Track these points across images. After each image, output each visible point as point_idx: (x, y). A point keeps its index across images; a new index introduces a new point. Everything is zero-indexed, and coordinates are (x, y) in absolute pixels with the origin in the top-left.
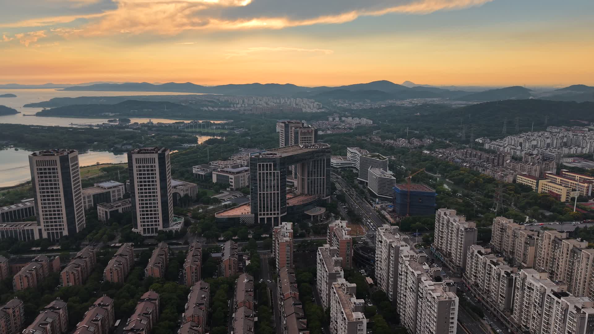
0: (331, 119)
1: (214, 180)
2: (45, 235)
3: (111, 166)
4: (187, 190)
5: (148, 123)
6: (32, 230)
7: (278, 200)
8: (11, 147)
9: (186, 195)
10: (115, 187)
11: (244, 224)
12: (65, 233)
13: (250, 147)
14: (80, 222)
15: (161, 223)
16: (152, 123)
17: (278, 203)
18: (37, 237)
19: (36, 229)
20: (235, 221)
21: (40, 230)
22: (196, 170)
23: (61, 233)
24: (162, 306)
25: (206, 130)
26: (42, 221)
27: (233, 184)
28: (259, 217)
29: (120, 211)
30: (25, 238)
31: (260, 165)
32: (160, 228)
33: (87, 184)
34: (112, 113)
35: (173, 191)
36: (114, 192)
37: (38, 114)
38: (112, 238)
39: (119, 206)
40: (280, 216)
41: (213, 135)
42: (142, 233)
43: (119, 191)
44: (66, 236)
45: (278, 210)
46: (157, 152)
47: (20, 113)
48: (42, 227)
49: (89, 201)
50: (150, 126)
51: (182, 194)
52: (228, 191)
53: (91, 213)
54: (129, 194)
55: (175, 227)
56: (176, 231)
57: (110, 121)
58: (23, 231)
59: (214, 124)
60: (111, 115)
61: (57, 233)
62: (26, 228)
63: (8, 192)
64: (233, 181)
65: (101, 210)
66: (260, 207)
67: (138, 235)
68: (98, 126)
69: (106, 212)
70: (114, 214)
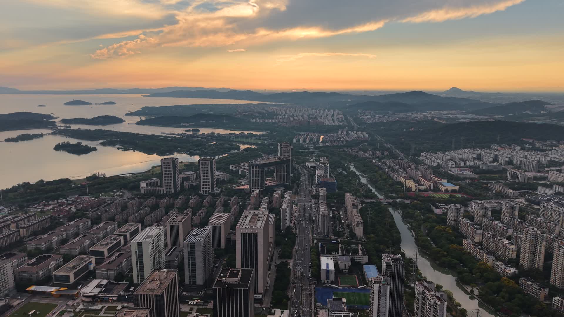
0: (340, 132)
1: (240, 173)
2: (165, 192)
3: (189, 163)
4: (224, 177)
5: (211, 133)
6: (160, 190)
7: (260, 182)
8: (131, 150)
9: (224, 180)
10: (192, 174)
11: (245, 192)
12: (173, 192)
13: (269, 154)
14: (178, 189)
15: (210, 189)
16: (214, 134)
17: (260, 184)
18: (162, 192)
19: (162, 189)
20: (241, 190)
21: (163, 190)
22: (232, 167)
23: (171, 192)
24: (207, 212)
25: (247, 140)
26: (164, 186)
27: (248, 175)
28: (252, 189)
29: (194, 185)
30: (157, 193)
31: (252, 167)
32: (210, 192)
33: (181, 172)
34: (187, 123)
35: (218, 177)
36: (191, 176)
37: (138, 123)
38: (190, 195)
39: (194, 182)
40: (261, 190)
41: (251, 144)
42: (203, 193)
43: (193, 176)
44: (173, 193)
45: (260, 187)
46: (210, 160)
47: (125, 121)
48: (164, 189)
49: (181, 180)
50: (212, 136)
51: (222, 179)
52: (245, 179)
53: (182, 185)
54: (198, 178)
55: (216, 192)
56: (216, 193)
57: (186, 131)
58: (157, 190)
59: (256, 135)
60: (187, 125)
61: (169, 191)
62: (158, 189)
63: (142, 175)
64: (248, 173)
65: (186, 184)
66: (252, 185)
67: (201, 194)
68: (179, 135)
69: (188, 185)
70: (192, 186)
